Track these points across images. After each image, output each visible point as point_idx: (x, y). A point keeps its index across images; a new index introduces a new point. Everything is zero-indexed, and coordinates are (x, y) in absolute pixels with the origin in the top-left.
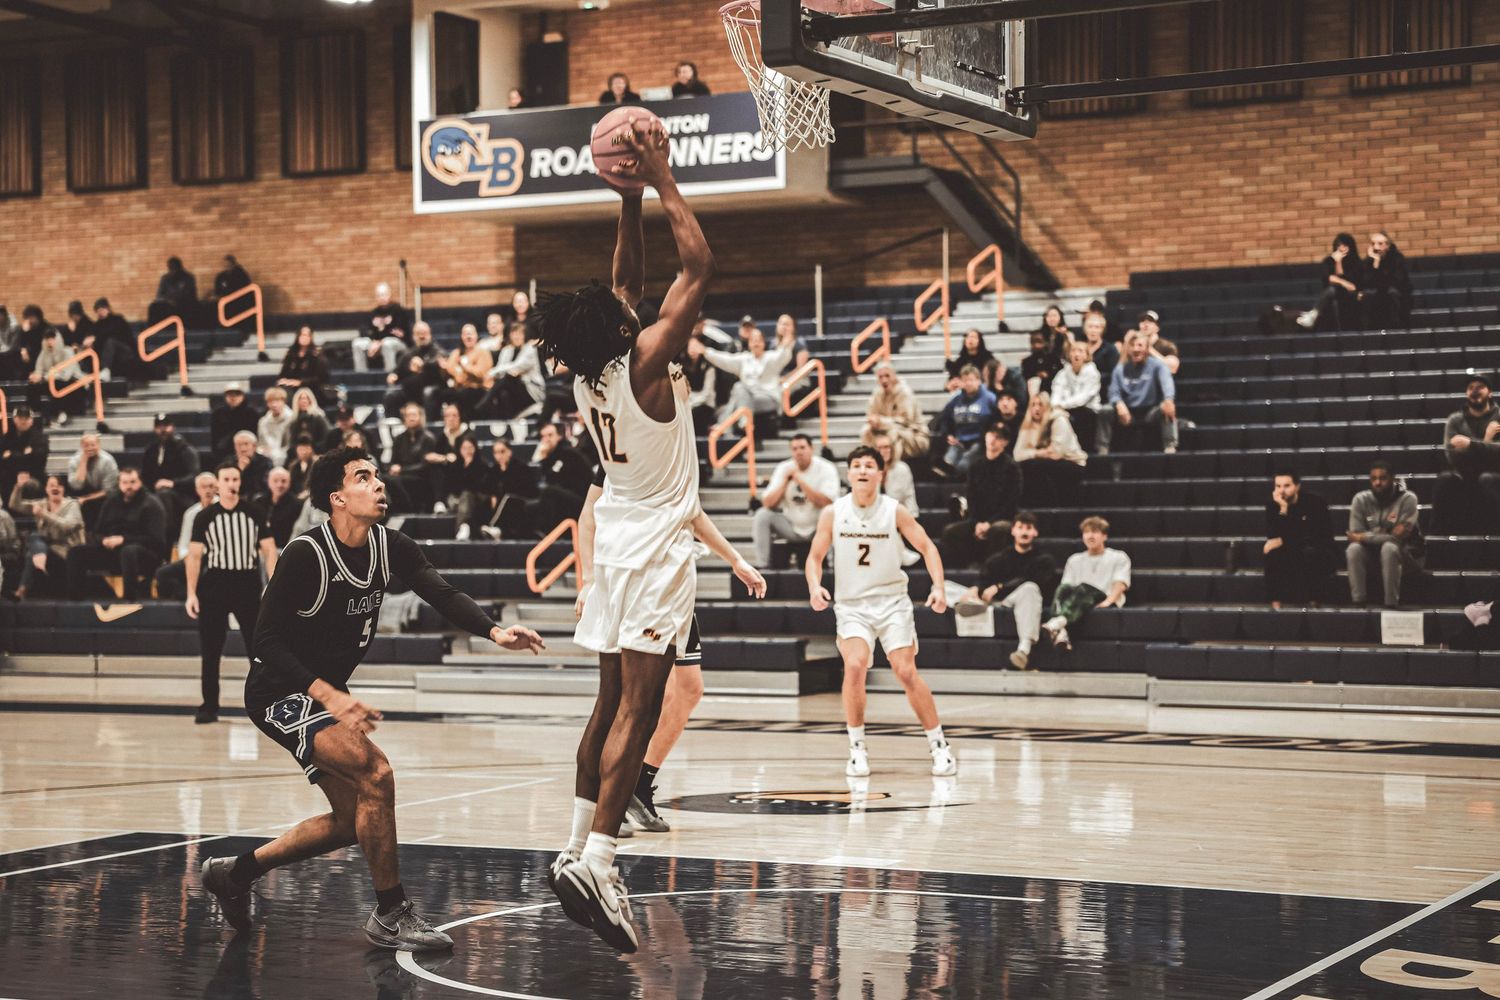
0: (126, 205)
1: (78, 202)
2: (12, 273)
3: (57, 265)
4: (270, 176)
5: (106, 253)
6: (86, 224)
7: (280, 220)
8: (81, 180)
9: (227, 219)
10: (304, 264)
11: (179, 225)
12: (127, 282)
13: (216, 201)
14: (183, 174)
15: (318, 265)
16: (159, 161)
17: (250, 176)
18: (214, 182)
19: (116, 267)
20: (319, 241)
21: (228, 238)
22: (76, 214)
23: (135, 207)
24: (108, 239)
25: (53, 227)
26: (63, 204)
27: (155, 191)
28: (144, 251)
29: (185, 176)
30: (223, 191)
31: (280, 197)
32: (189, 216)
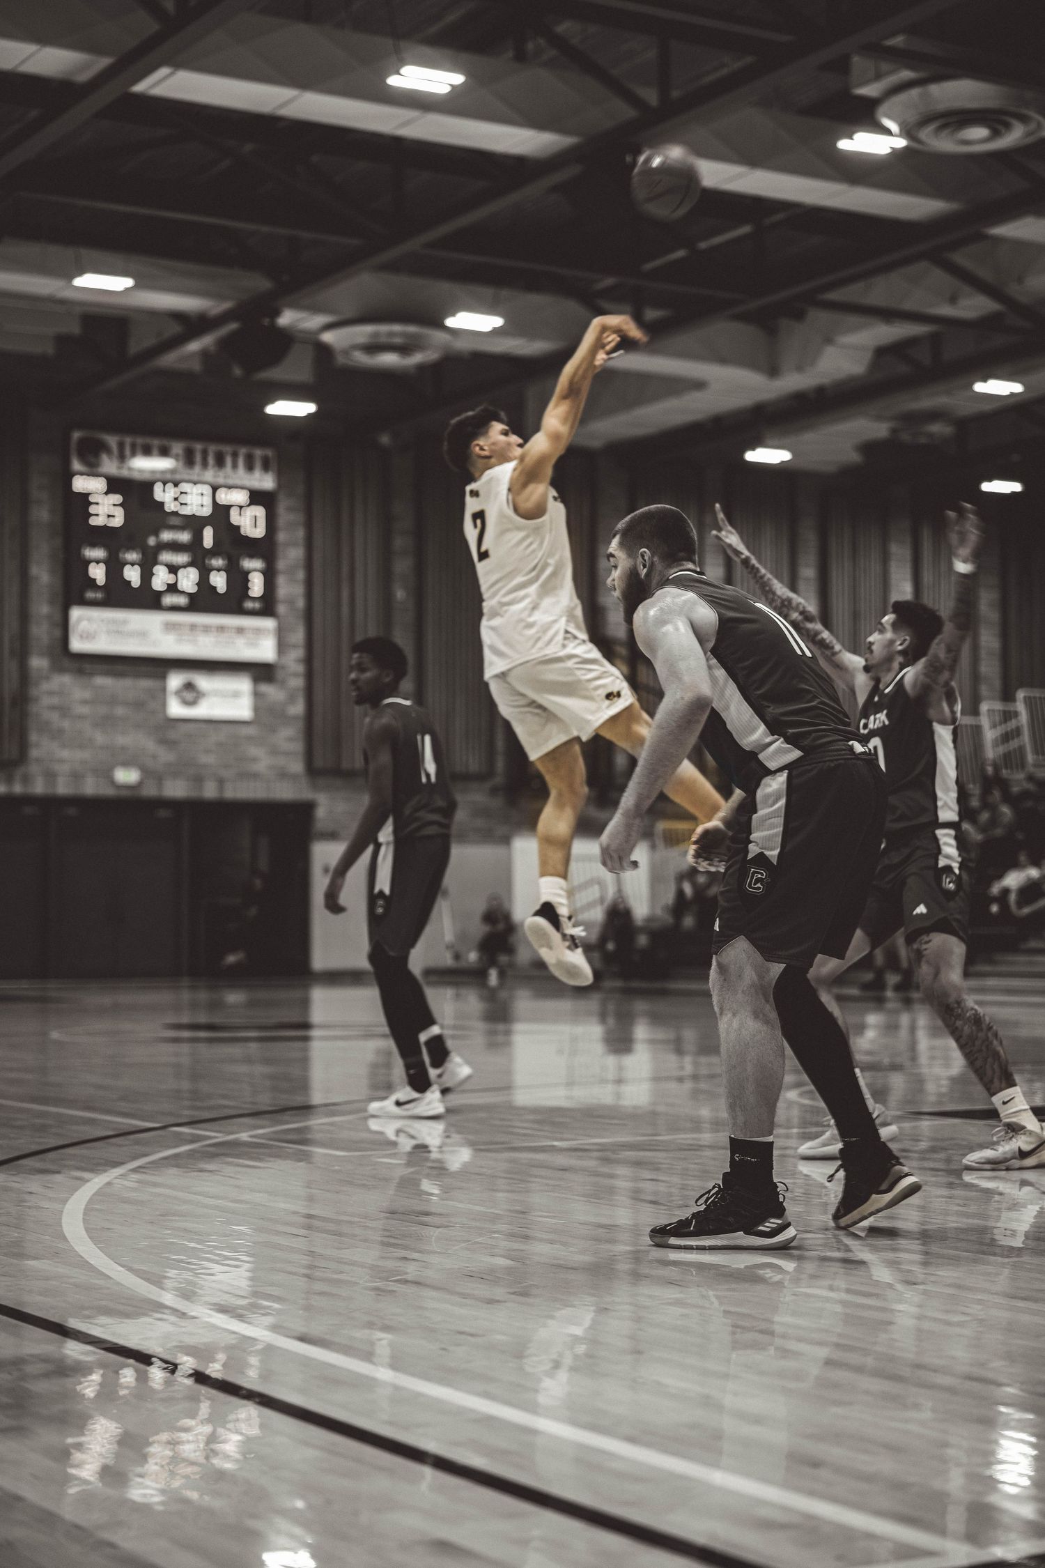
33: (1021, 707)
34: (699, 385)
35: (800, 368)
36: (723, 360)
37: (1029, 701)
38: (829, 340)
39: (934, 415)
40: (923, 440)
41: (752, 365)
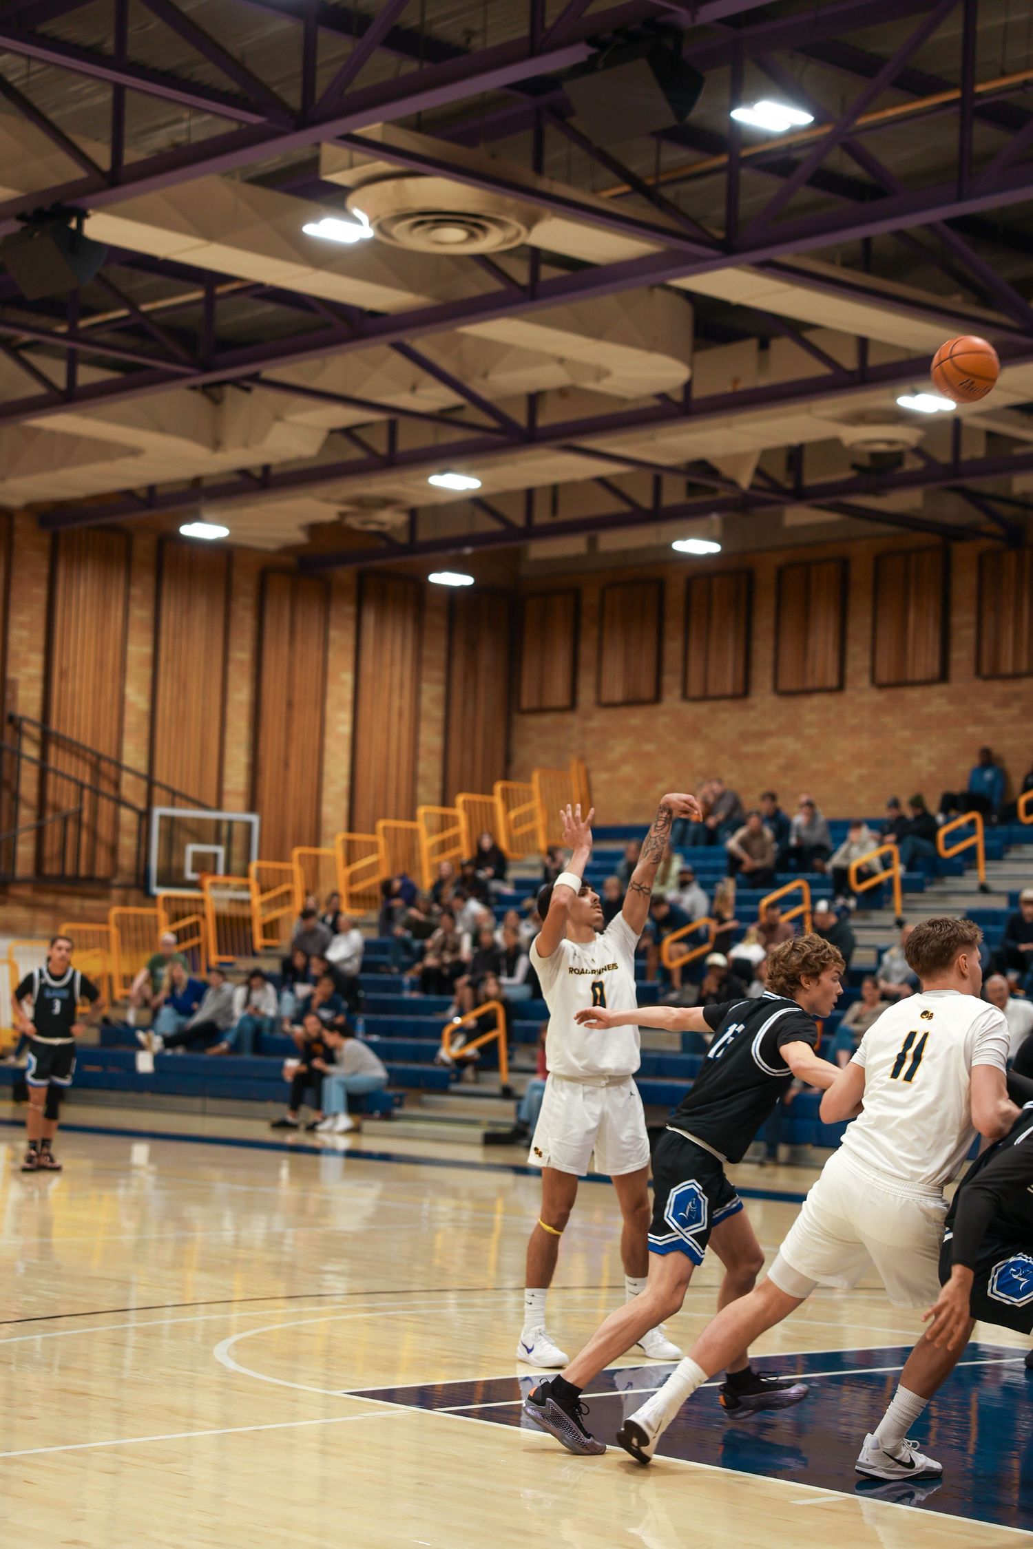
0: (928, 701)
1: (879, 697)
2: (815, 766)
3: (858, 759)
5: (906, 748)
6: (887, 720)
8: (884, 675)
11: (979, 720)
13: (1018, 696)
14: (986, 669)
16: (961, 656)
18: (1016, 676)
19: (915, 762)
22: (878, 710)
23: (936, 701)
24: (907, 734)
25: (856, 721)
26: (866, 699)
27: (956, 685)
28: (944, 745)
29: (987, 671)
30: (1024, 685)
32: (990, 711)
33: (460, 812)
34: (135, 452)
35: (246, 445)
36: (161, 429)
37: (468, 806)
38: (278, 418)
39: (386, 503)
40: (372, 527)
41: (194, 437)
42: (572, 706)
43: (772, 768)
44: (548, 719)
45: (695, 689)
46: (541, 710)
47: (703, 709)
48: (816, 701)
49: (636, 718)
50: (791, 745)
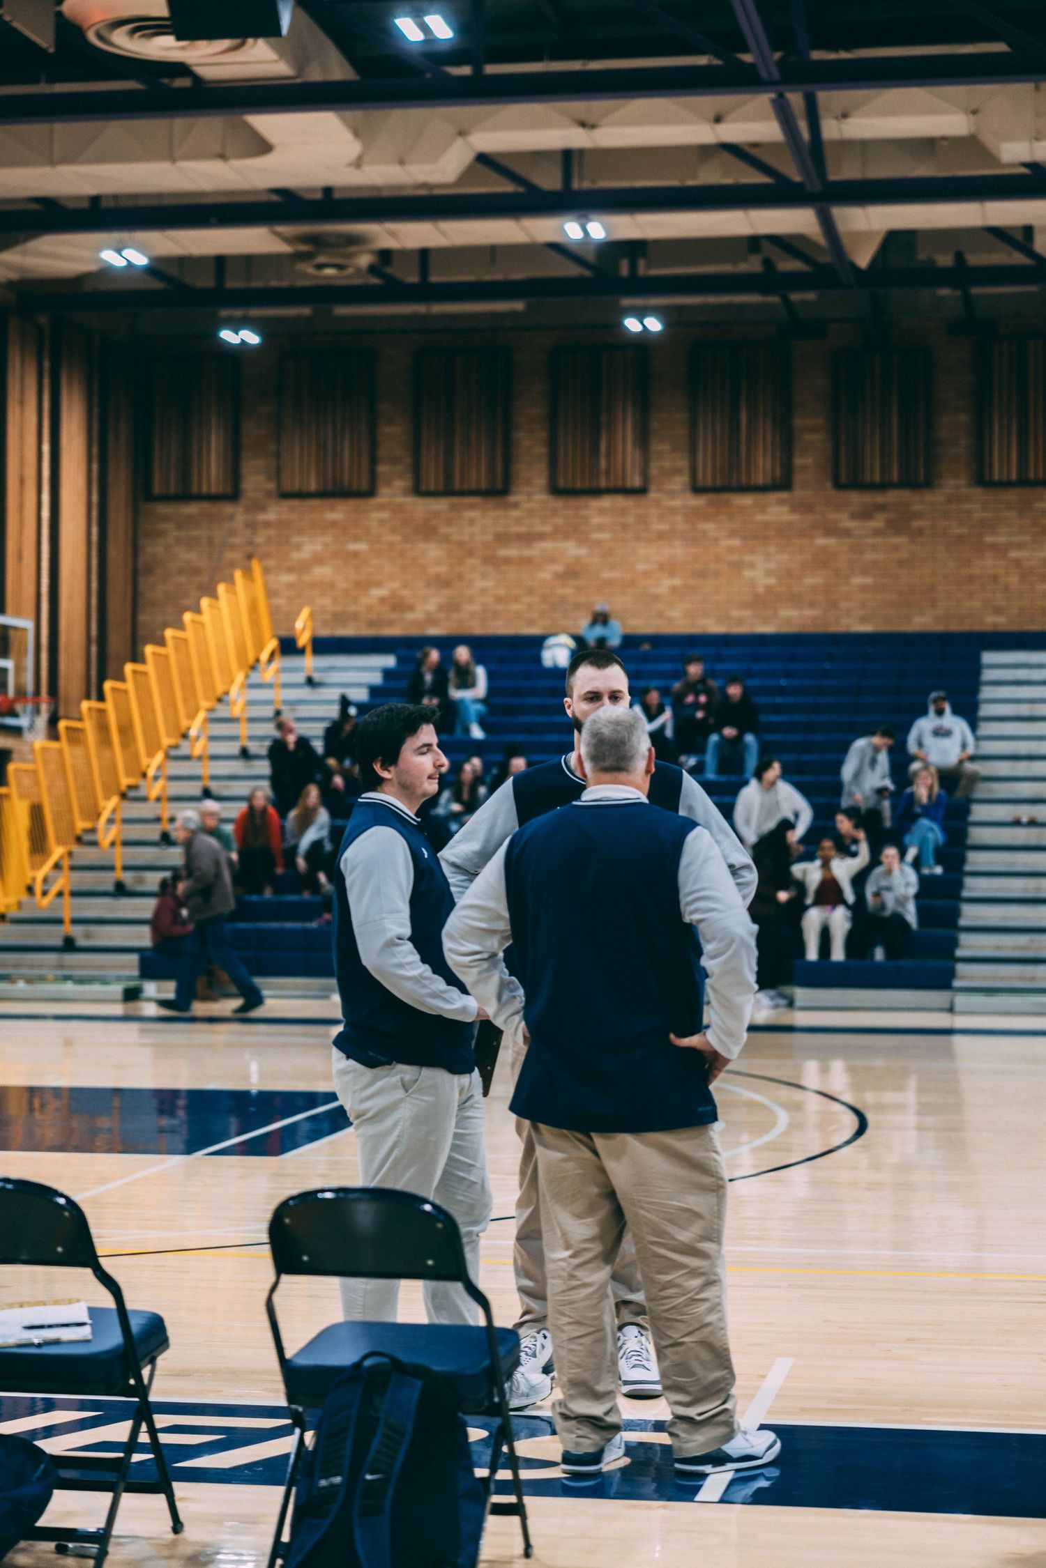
0: (763, 508)
1: (699, 501)
2: (606, 575)
3: (669, 568)
4: (954, 484)
5: (734, 557)
6: (709, 526)
7: (965, 531)
8: (706, 478)
9: (895, 527)
10: (995, 578)
11: (831, 530)
12: (761, 590)
13: (882, 508)
14: (843, 479)
15: (1014, 580)
17: (927, 483)
18: (883, 486)
19: (747, 573)
20: (1014, 554)
21: (897, 548)
22: (693, 515)
23: (776, 510)
24: (736, 542)
25: (665, 527)
26: (677, 503)
27: (799, 493)
28: (785, 557)
29: (846, 479)
30: (892, 496)
31: (965, 506)
32: (844, 520)
42: (233, 495)
43: (545, 575)
44: (192, 509)
45: (432, 483)
46: (186, 496)
47: (440, 505)
48: (606, 502)
49: (337, 512)
50: (572, 550)
